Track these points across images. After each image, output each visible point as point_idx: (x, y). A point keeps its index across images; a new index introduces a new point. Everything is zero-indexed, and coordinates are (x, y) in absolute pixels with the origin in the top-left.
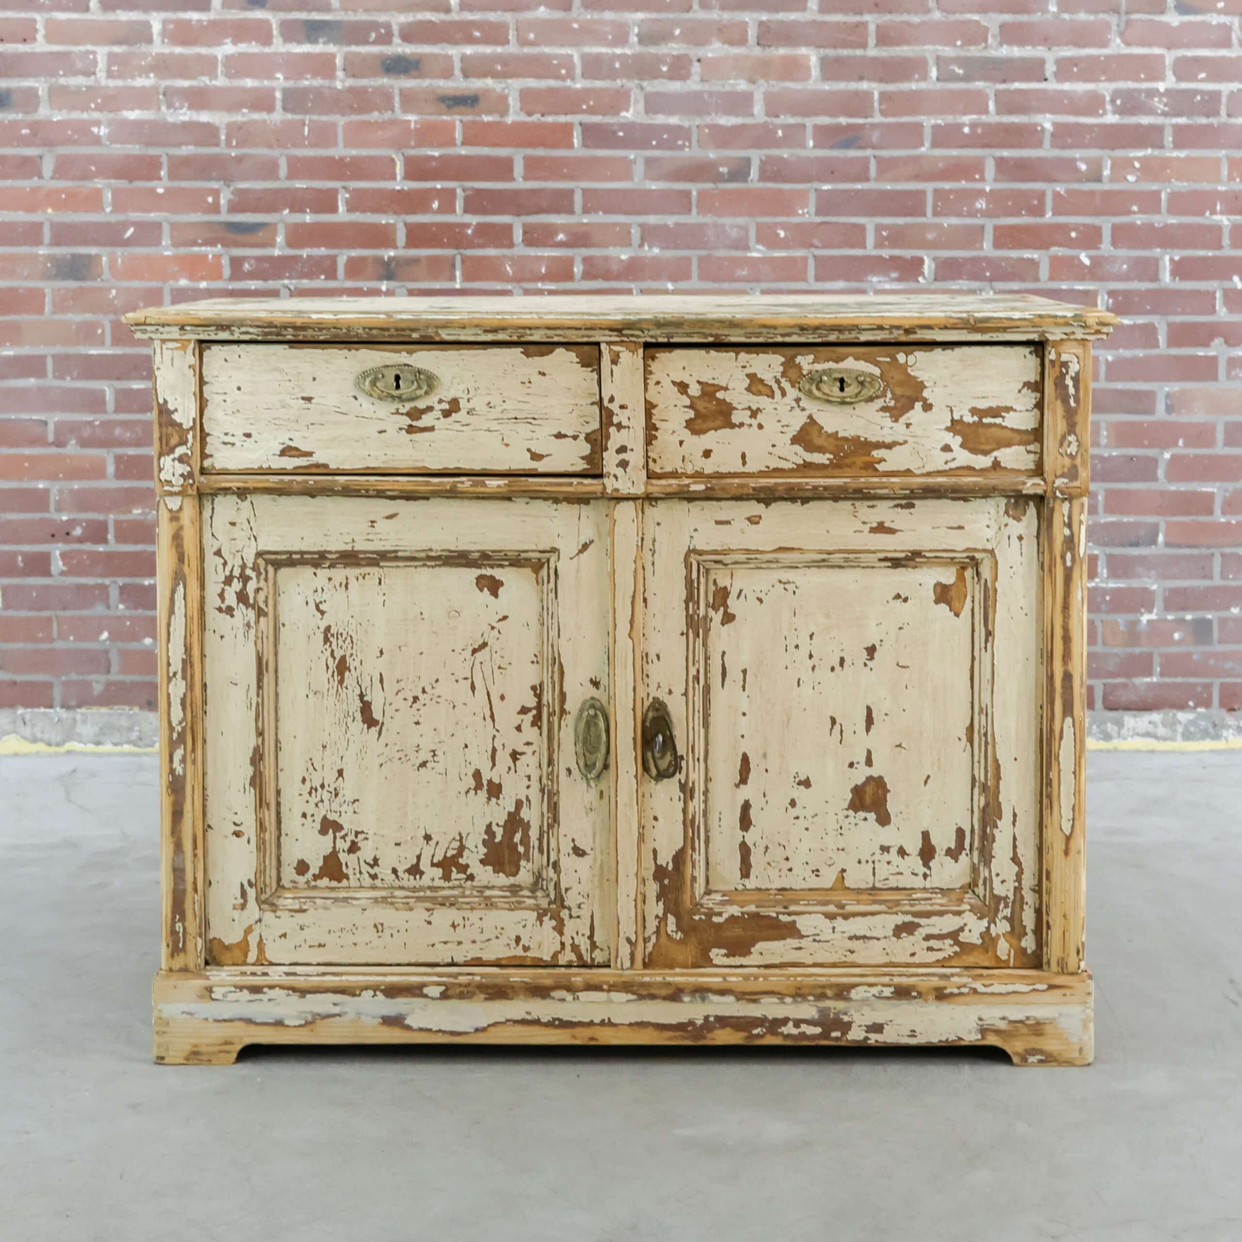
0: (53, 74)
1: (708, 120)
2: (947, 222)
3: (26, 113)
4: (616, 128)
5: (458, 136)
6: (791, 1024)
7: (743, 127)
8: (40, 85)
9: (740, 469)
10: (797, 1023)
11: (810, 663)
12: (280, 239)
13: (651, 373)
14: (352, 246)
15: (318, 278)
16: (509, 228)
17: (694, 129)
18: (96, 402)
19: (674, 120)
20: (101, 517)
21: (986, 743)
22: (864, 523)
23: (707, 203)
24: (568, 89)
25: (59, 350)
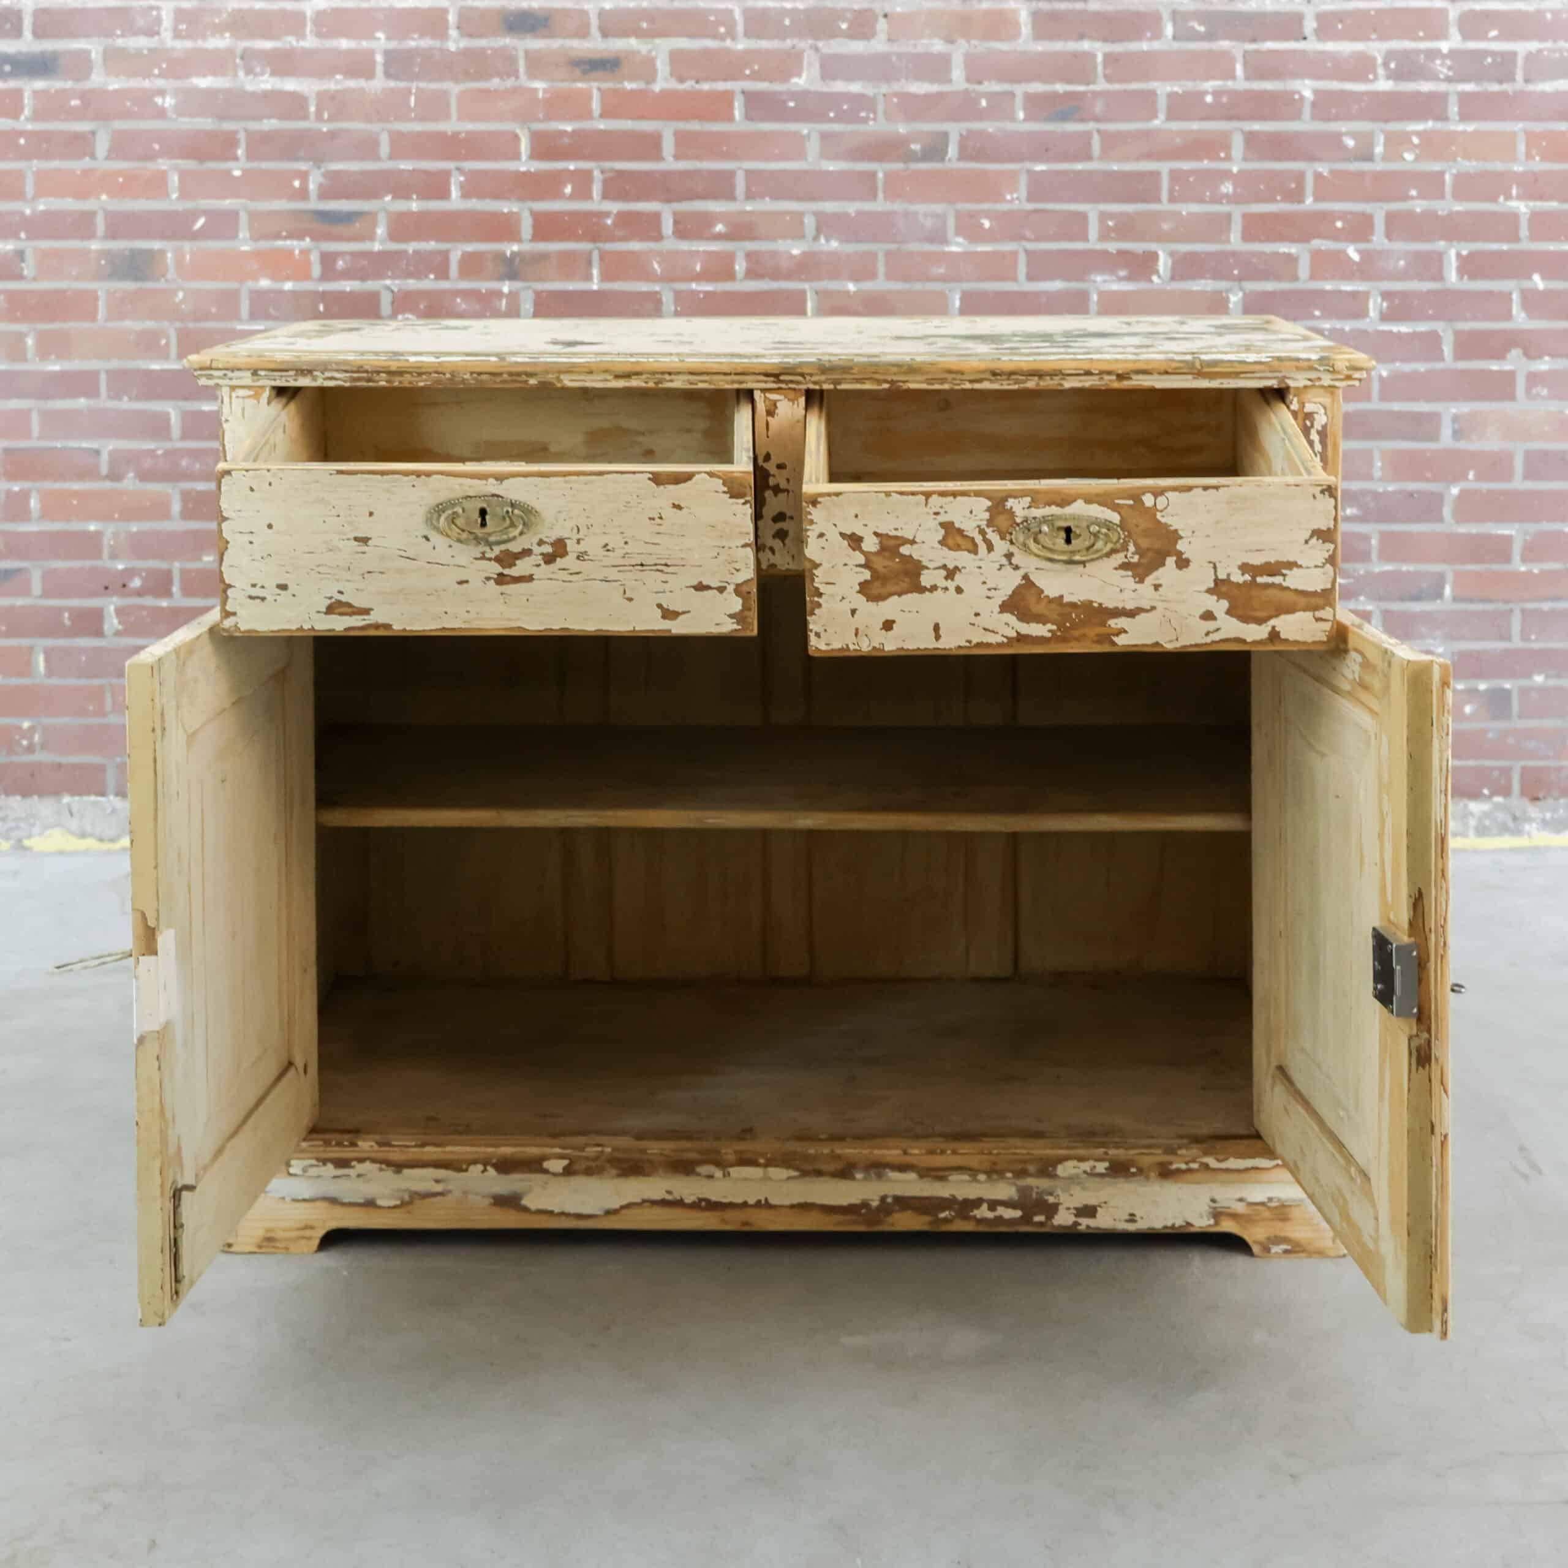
0: (110, 34)
1: (896, 87)
2: (1187, 209)
3: (77, 80)
4: (785, 97)
5: (596, 106)
6: (985, 1206)
7: (940, 95)
8: (94, 47)
10: (993, 1205)
12: (380, 231)
13: (812, 522)
14: (467, 239)
15: (427, 277)
16: (656, 217)
17: (881, 99)
18: (158, 427)
19: (855, 87)
20: (163, 565)
23: (895, 187)
24: (728, 51)
25: (115, 364)
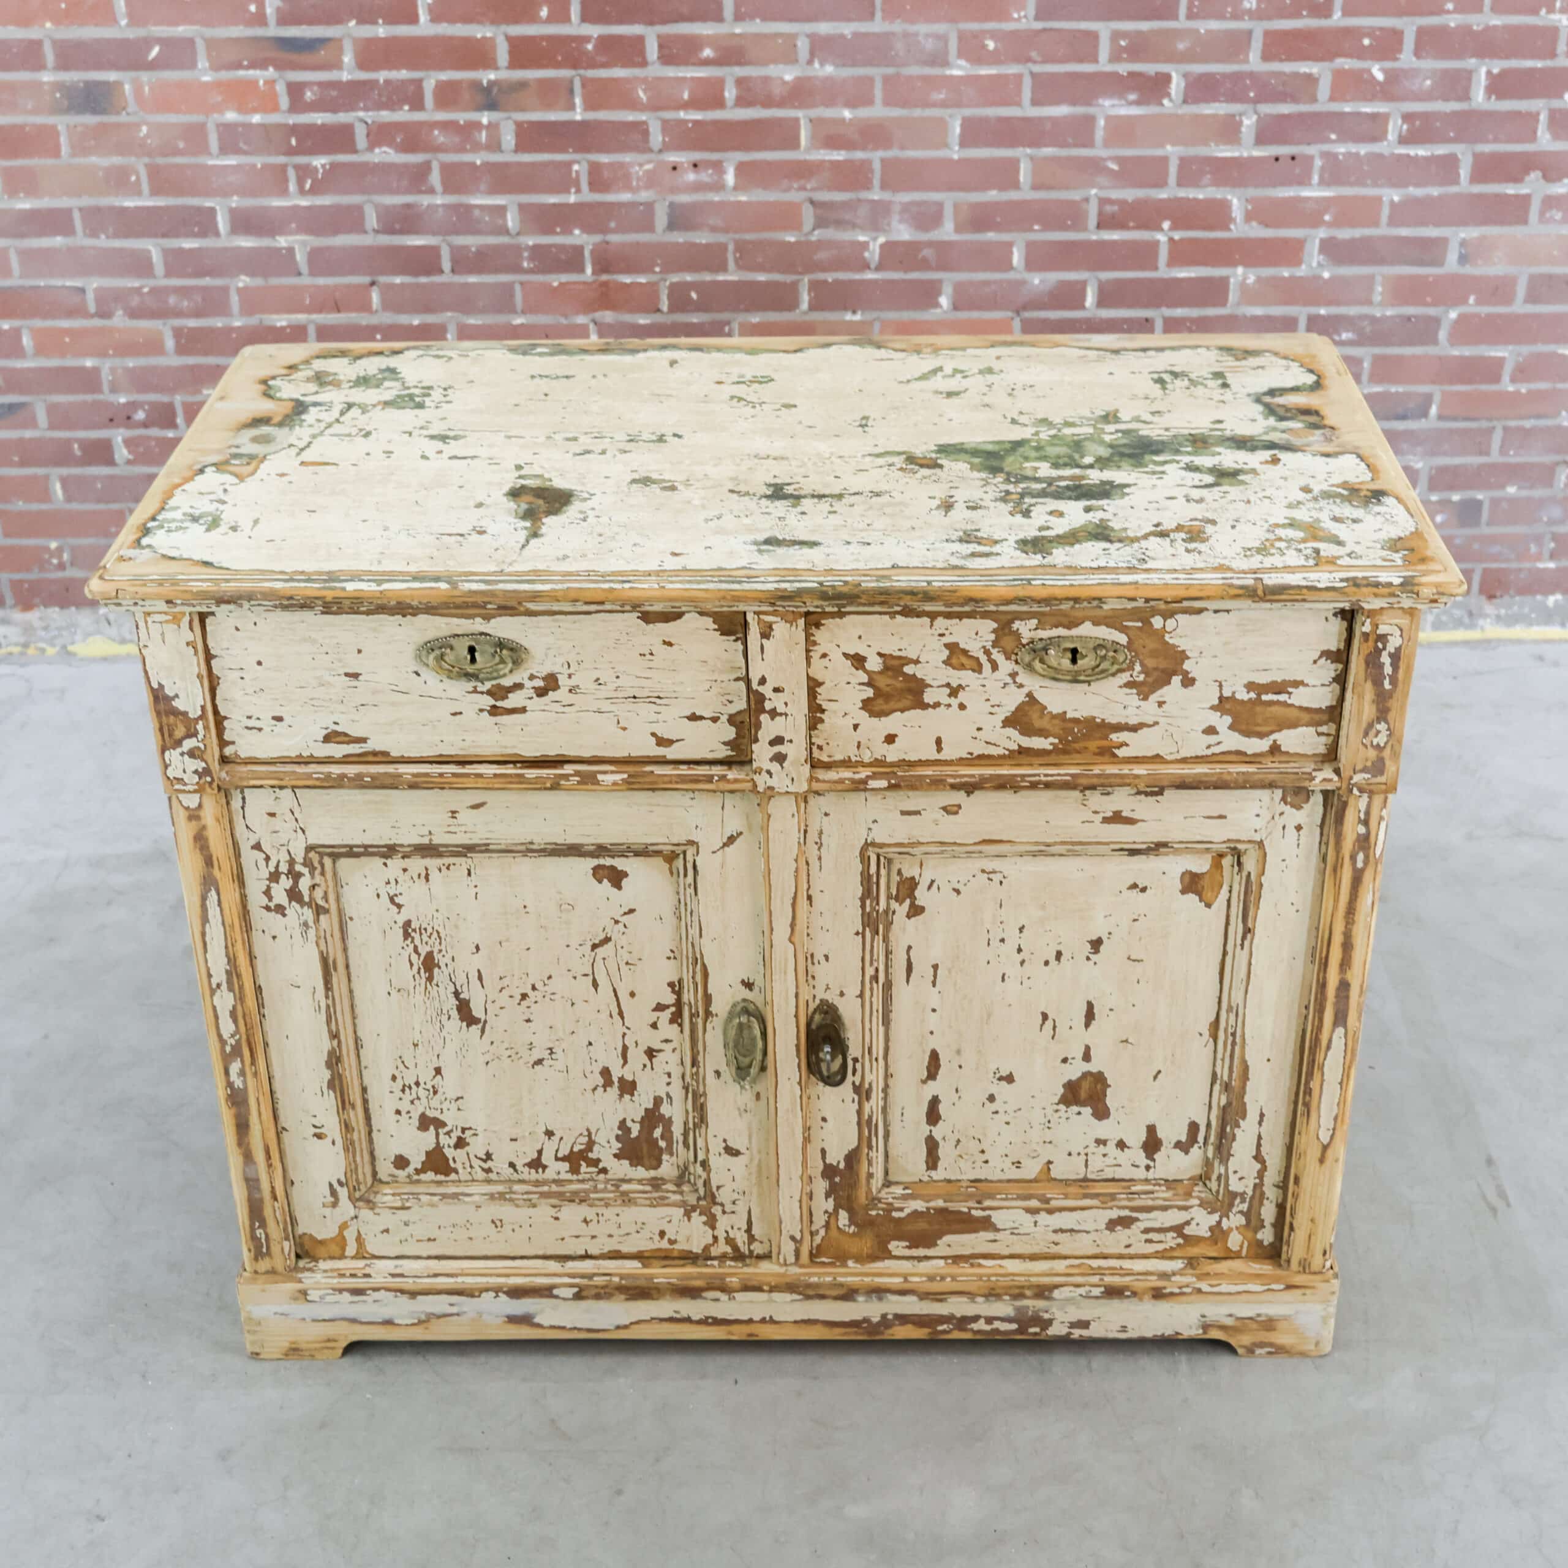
6: (981, 1321)
9: (935, 756)
10: (991, 1320)
11: (1020, 957)
13: (815, 643)
21: (1234, 1043)
22: (1096, 812)
